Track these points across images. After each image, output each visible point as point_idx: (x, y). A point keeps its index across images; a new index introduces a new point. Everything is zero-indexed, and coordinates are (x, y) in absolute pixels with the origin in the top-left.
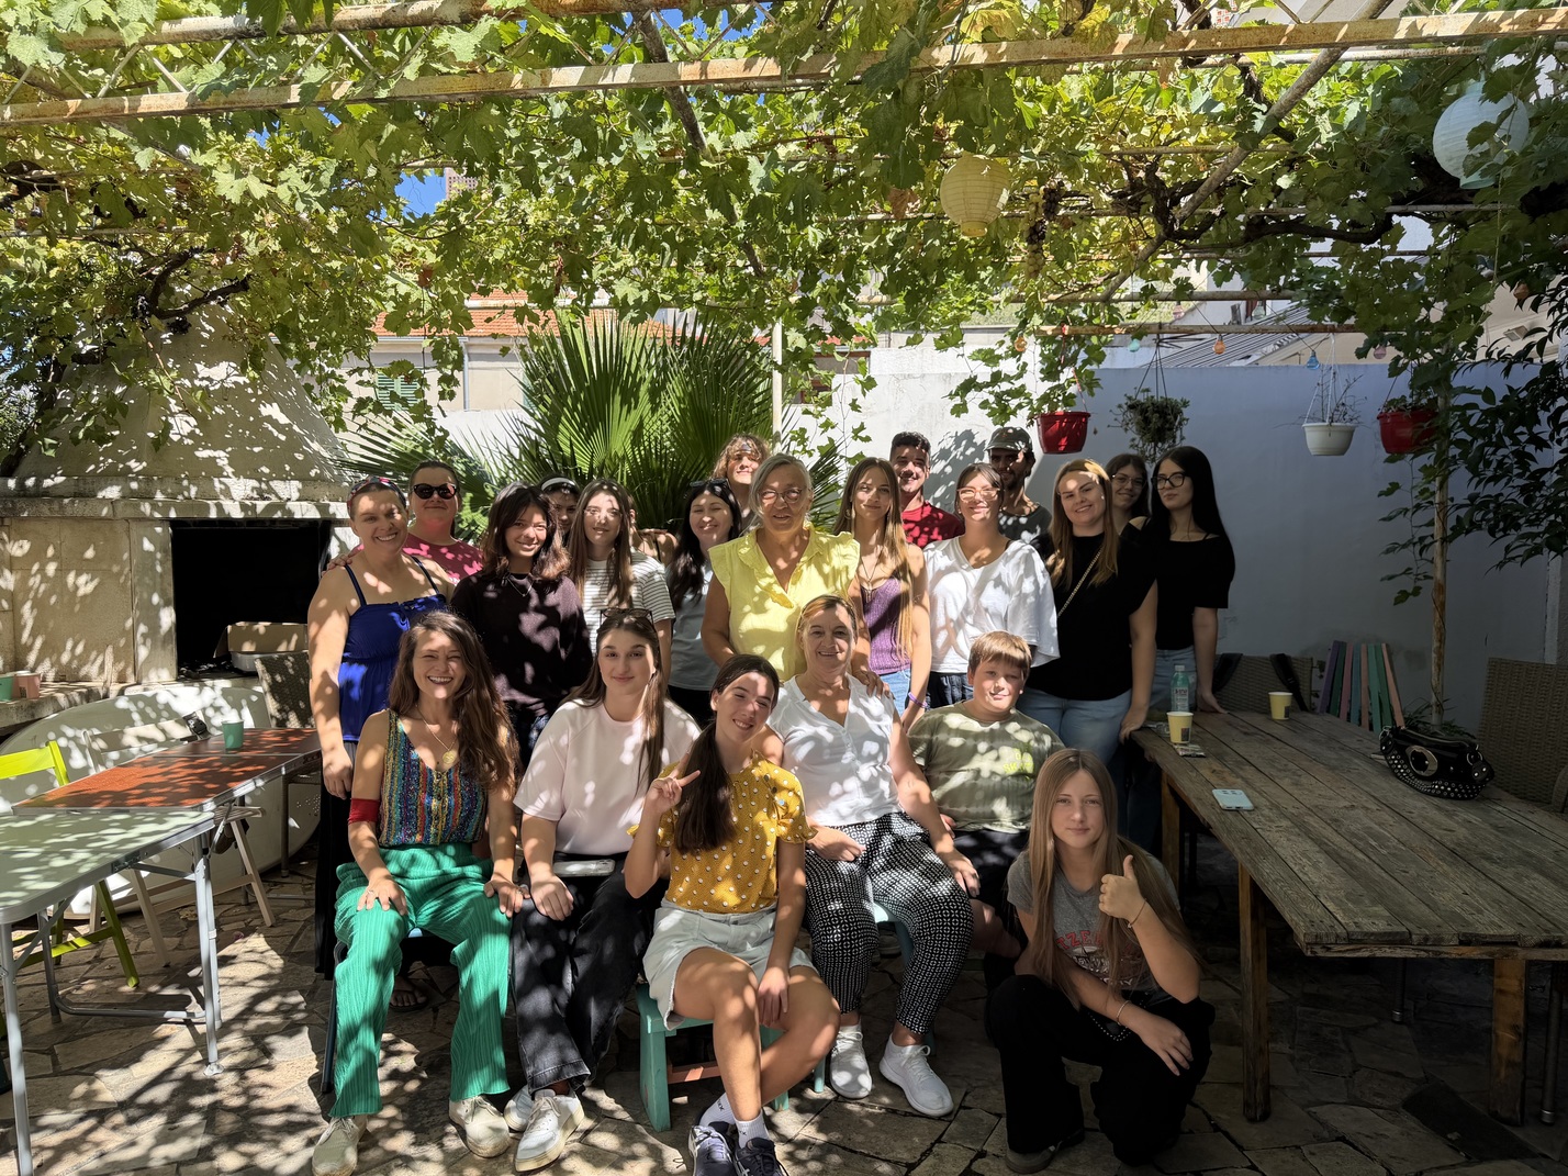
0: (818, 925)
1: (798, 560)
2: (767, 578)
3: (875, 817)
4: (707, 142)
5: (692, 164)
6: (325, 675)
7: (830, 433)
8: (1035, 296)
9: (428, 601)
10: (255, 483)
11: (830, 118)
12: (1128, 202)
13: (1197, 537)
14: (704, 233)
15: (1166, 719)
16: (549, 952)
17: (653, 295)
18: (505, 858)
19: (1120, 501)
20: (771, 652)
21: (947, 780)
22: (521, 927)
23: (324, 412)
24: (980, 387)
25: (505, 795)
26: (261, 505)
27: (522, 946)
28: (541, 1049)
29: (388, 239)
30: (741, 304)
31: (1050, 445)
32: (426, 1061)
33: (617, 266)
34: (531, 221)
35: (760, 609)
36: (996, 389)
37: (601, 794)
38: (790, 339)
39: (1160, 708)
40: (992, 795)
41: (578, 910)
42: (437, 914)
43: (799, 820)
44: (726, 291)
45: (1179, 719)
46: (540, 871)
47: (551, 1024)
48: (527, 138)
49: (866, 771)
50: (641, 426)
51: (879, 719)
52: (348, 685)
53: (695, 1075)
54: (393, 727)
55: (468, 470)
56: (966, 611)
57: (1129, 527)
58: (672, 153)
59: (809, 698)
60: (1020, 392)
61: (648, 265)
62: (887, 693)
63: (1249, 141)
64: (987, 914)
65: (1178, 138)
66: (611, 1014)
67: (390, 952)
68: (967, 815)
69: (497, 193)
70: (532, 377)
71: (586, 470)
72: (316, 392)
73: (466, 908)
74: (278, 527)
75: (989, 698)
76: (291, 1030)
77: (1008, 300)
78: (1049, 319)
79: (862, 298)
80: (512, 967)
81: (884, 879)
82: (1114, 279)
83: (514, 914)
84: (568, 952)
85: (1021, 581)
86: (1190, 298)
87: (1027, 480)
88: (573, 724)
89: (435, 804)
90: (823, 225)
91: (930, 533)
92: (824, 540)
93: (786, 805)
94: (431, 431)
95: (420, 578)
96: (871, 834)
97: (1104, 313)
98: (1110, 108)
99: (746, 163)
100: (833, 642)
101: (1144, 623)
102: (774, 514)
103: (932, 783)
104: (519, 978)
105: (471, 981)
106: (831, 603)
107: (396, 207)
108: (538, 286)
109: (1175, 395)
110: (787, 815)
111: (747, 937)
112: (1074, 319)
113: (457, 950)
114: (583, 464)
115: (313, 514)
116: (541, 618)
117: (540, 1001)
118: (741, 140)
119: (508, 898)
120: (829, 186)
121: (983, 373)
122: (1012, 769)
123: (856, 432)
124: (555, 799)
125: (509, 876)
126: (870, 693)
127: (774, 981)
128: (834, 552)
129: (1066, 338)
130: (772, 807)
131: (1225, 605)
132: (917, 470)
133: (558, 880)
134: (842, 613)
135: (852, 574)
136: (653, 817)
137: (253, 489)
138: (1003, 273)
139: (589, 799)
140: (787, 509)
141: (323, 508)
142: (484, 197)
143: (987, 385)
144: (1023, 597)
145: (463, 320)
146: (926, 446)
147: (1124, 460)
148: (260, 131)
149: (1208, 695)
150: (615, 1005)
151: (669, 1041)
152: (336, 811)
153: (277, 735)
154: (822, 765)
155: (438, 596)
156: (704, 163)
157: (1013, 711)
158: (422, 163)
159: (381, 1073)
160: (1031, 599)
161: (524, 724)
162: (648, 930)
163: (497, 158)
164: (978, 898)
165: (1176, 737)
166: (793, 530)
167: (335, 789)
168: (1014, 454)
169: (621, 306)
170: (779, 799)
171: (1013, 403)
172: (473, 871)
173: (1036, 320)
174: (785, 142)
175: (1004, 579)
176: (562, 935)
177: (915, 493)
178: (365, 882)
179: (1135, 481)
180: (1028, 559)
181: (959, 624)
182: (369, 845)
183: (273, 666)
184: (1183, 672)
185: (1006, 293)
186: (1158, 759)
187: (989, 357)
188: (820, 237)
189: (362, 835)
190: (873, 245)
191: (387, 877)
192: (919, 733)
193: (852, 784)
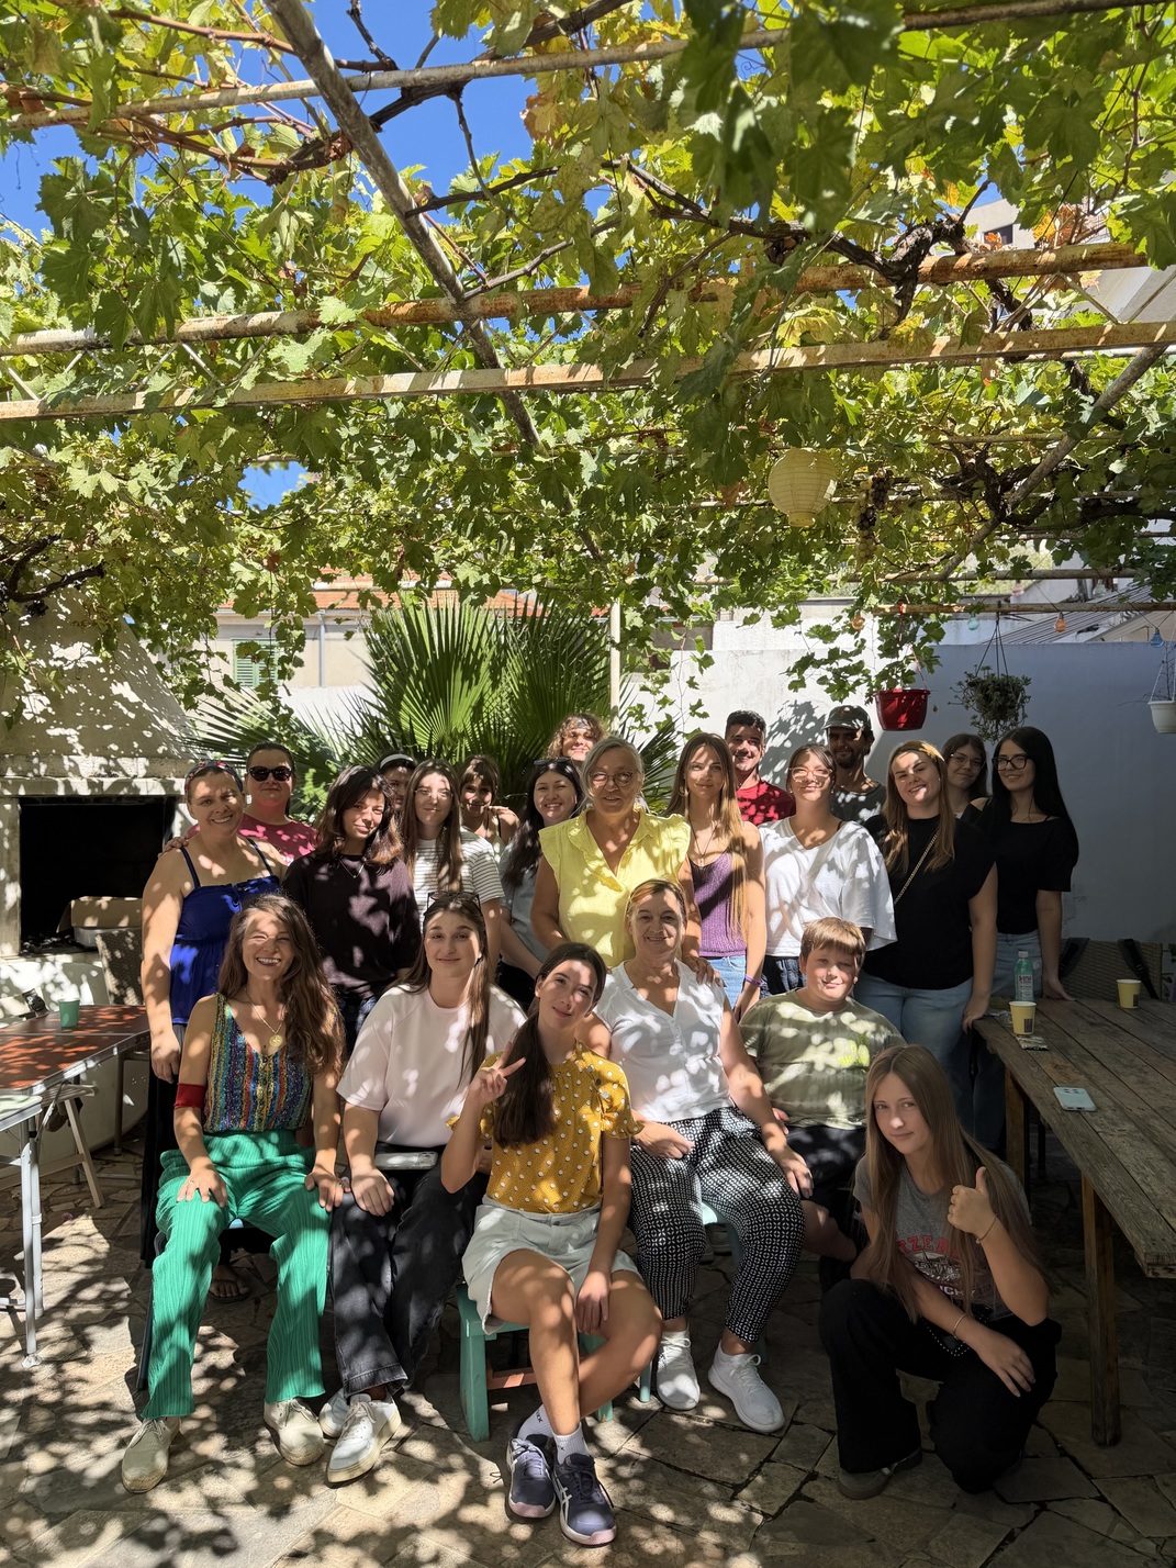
0: (643, 1228)
1: (627, 842)
2: (597, 861)
3: (703, 1113)
4: (540, 438)
5: (526, 457)
6: (157, 958)
7: (668, 709)
8: (871, 576)
9: (260, 883)
10: (102, 761)
11: (660, 413)
12: (959, 487)
13: (1039, 818)
14: (541, 521)
15: (1008, 1008)
16: (368, 1248)
17: (494, 578)
18: (326, 1148)
19: (957, 780)
20: (597, 937)
21: (780, 1072)
22: (339, 1222)
23: (174, 690)
24: (818, 664)
25: (330, 1081)
26: (108, 782)
27: (341, 1242)
28: (357, 1351)
29: (236, 528)
30: (581, 584)
31: (889, 722)
32: (244, 1357)
33: (458, 551)
34: (374, 511)
35: (588, 892)
36: (834, 666)
37: (425, 1083)
38: (628, 618)
39: (1004, 995)
40: (827, 1089)
41: (400, 1204)
42: (257, 1205)
43: (625, 1114)
44: (564, 573)
45: (1021, 1009)
46: (361, 1164)
47: (367, 1325)
48: (366, 435)
49: (695, 1063)
50: (481, 702)
51: (708, 1008)
52: (178, 969)
53: (515, 1381)
54: (220, 1011)
55: (312, 746)
56: (800, 895)
57: (971, 808)
58: (507, 448)
59: (637, 986)
60: (858, 669)
61: (488, 550)
62: (718, 980)
63: (1077, 431)
64: (821, 1216)
65: (1007, 427)
66: (429, 1315)
67: (208, 1246)
68: (800, 1109)
69: (340, 486)
70: (375, 656)
71: (425, 746)
72: (168, 671)
73: (286, 1200)
74: (124, 803)
75: (820, 986)
76: (110, 1320)
77: (844, 579)
78: (887, 596)
79: (699, 578)
80: (331, 1263)
81: (713, 1179)
82: (952, 559)
83: (334, 1208)
84: (388, 1249)
85: (855, 865)
86: (1030, 576)
87: (866, 759)
88: (398, 1010)
89: (259, 1090)
90: (657, 513)
91: (766, 811)
92: (655, 823)
93: (611, 1099)
94: (275, 710)
95: (254, 859)
96: (700, 1130)
97: (942, 591)
98: (938, 400)
99: (578, 458)
100: (662, 928)
101: (984, 907)
102: (603, 795)
103: (765, 1076)
104: (337, 1276)
105: (288, 1277)
106: (659, 887)
107: (242, 499)
108: (382, 571)
109: (1016, 673)
110: (612, 1108)
111: (569, 1239)
112: (912, 597)
113: (276, 1244)
114: (422, 742)
115: (159, 791)
116: (371, 901)
117: (357, 1301)
118: (573, 436)
119: (327, 1191)
120: (660, 477)
121: (821, 649)
122: (848, 1063)
123: (694, 709)
124: (378, 1088)
125: (331, 1168)
126: (699, 980)
127: (596, 1286)
128: (664, 835)
129: (904, 617)
130: (596, 1100)
131: (1068, 889)
132: (753, 748)
133: (378, 1173)
134: (670, 899)
135: (683, 856)
136: (475, 1109)
137: (101, 766)
138: (837, 554)
139: (411, 1089)
140: (618, 792)
141: (168, 785)
142: (328, 488)
143: (825, 662)
144: (856, 883)
145: (308, 605)
146: (761, 725)
147: (964, 740)
148: (112, 431)
149: (1054, 980)
150: (434, 1306)
151: (488, 1344)
152: (164, 1094)
153: (113, 1013)
154: (650, 1057)
155: (272, 878)
156: (538, 458)
157: (848, 999)
158: (266, 458)
159: (196, 1370)
160: (866, 885)
161: (351, 1007)
162: (468, 1227)
163: (337, 453)
164: (810, 1199)
165: (1019, 1028)
166: (623, 812)
167: (162, 1073)
168: (852, 732)
169: (462, 589)
170: (604, 1091)
171: (852, 679)
172: (295, 1160)
173: (873, 600)
174: (617, 436)
175: (838, 862)
176: (382, 1232)
177: (751, 771)
178: (187, 1171)
179: (973, 762)
180: (861, 844)
181: (794, 908)
182: (193, 1132)
183: (111, 943)
184: (1028, 958)
185: (842, 573)
186: (1000, 1052)
187: (825, 634)
188: (654, 524)
189: (186, 1121)
190: (707, 530)
191: (209, 1167)
192: (751, 1022)
193: (679, 1077)
